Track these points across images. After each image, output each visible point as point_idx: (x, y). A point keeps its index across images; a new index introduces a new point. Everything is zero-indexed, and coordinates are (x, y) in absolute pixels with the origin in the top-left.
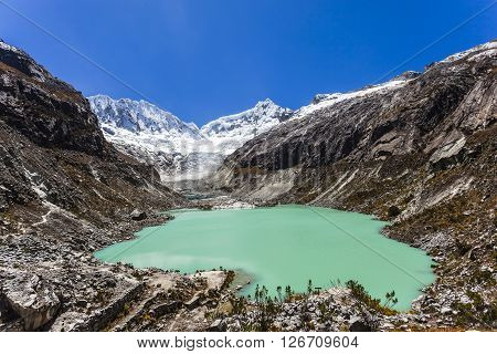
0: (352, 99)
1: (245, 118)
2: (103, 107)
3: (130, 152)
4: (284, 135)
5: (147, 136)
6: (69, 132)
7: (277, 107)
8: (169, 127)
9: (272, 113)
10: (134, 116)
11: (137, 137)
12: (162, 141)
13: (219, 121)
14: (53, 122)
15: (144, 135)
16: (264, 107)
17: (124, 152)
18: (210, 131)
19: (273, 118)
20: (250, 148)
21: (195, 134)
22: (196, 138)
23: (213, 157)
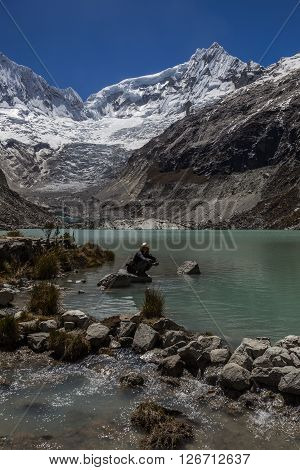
1: (171, 81)
4: (245, 110)
7: (231, 59)
8: (26, 95)
9: (222, 73)
12: (13, 120)
13: (121, 85)
16: (208, 59)
18: (104, 105)
19: (223, 81)
20: (177, 135)
21: (76, 111)
22: (77, 118)
23: (109, 152)
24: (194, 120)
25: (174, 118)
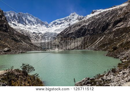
0: (107, 11)
1: (66, 20)
2: (12, 16)
3: (22, 32)
4: (80, 25)
5: (29, 27)
7: (78, 15)
9: (76, 18)
10: (24, 19)
11: (25, 27)
12: (34, 28)
15: (28, 26)
16: (73, 15)
17: (20, 32)
18: (53, 25)
19: (76, 19)
20: (67, 30)
21: (47, 26)
22: (47, 27)
23: (54, 34)
24: (70, 28)
25: (67, 27)
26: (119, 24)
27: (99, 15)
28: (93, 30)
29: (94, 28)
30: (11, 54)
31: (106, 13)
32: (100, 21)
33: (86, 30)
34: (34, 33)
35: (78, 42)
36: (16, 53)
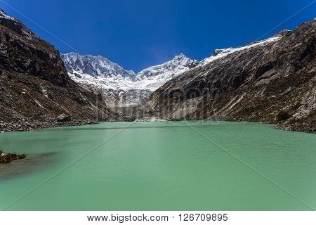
0: (241, 51)
1: (167, 67)
2: (75, 61)
3: (91, 89)
4: (192, 76)
5: (102, 79)
6: (41, 69)
7: (188, 59)
8: (116, 73)
9: (184, 64)
10: (94, 66)
11: (96, 80)
12: (111, 82)
13: (149, 69)
14: (28, 62)
15: (100, 79)
16: (179, 59)
17: (87, 89)
18: (143, 76)
19: (185, 66)
20: (169, 86)
21: (133, 78)
22: (134, 81)
23: (145, 93)
24: (175, 80)
25: (168, 80)
26: (267, 74)
27: (227, 57)
28: (218, 84)
29: (219, 81)
30: (71, 125)
31: (240, 55)
32: (229, 68)
33: (203, 85)
34: (110, 90)
35: (191, 106)
36: (80, 123)
